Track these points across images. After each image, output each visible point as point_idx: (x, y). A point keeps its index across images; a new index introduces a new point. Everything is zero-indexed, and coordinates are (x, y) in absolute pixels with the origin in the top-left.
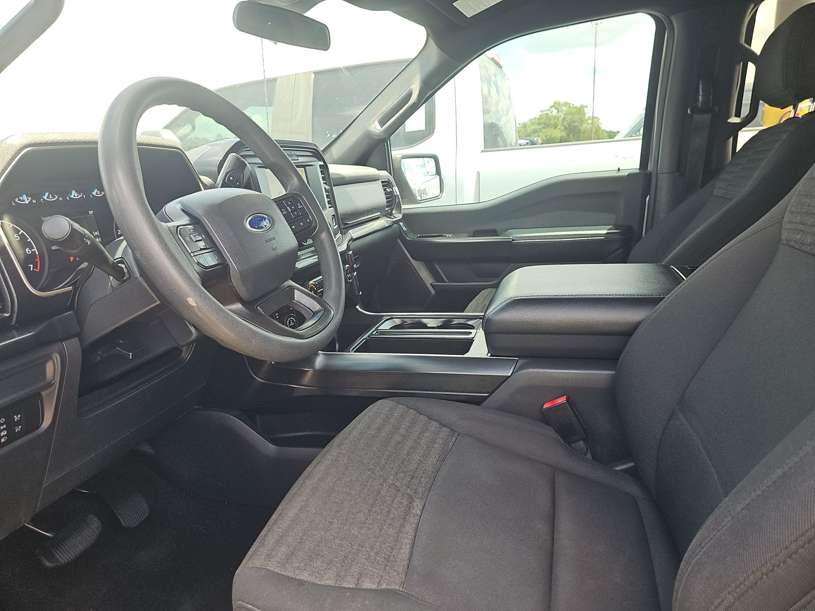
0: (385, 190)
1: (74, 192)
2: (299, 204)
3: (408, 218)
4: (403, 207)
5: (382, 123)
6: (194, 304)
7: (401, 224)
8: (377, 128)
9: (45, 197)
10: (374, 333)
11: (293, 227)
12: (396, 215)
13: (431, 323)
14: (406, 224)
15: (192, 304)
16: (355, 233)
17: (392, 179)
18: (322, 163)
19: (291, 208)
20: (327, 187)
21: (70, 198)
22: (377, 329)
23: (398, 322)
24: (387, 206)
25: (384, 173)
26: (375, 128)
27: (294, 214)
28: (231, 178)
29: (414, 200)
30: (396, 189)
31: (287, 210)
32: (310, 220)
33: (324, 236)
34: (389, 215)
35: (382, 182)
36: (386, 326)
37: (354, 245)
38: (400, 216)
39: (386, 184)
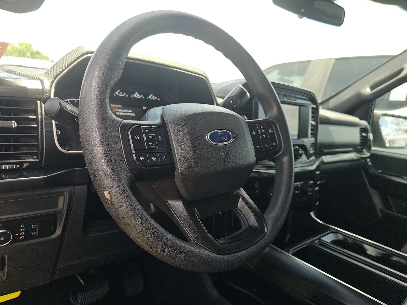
0: (361, 134)
1: (137, 93)
2: (270, 129)
3: (375, 157)
4: (373, 148)
5: (372, 88)
6: (109, 199)
7: (368, 160)
8: (367, 91)
9: (117, 93)
10: (316, 242)
11: (258, 147)
12: (365, 153)
13: (371, 251)
14: (371, 161)
15: (107, 197)
16: (327, 159)
17: (369, 127)
18: (314, 106)
19: (261, 131)
20: (314, 123)
21: (133, 96)
22: (319, 239)
23: (341, 237)
24: (360, 146)
25: (364, 123)
26: (366, 91)
27: (262, 137)
28: (231, 102)
29: (383, 146)
30: (371, 136)
31: (257, 132)
32: (276, 144)
33: (285, 159)
34: (360, 151)
35: (361, 128)
36: (328, 238)
37: (323, 167)
38: (368, 155)
39: (364, 130)
